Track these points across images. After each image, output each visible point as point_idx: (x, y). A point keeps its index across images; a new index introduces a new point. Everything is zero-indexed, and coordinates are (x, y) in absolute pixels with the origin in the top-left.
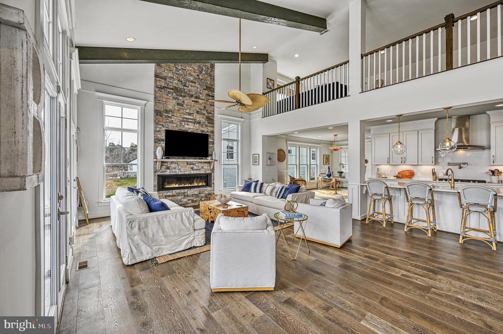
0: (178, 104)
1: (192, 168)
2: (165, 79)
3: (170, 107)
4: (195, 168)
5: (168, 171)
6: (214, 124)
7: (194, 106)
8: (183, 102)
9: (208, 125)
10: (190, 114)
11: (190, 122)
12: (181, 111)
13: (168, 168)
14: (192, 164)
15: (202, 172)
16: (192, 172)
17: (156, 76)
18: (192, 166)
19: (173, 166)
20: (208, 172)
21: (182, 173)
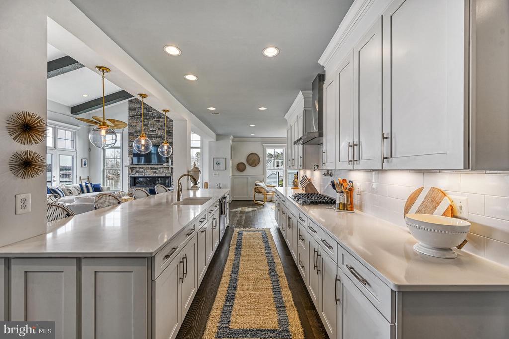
0: (144, 126)
1: (155, 172)
2: (135, 110)
3: (139, 129)
4: (157, 172)
5: (137, 174)
6: (173, 136)
7: (156, 125)
8: (148, 123)
9: (168, 137)
10: (153, 131)
11: (153, 137)
12: (146, 130)
13: (137, 172)
14: (154, 168)
15: (163, 175)
16: (155, 175)
17: (130, 109)
18: (155, 170)
19: (141, 170)
20: (168, 175)
21: (147, 175)
